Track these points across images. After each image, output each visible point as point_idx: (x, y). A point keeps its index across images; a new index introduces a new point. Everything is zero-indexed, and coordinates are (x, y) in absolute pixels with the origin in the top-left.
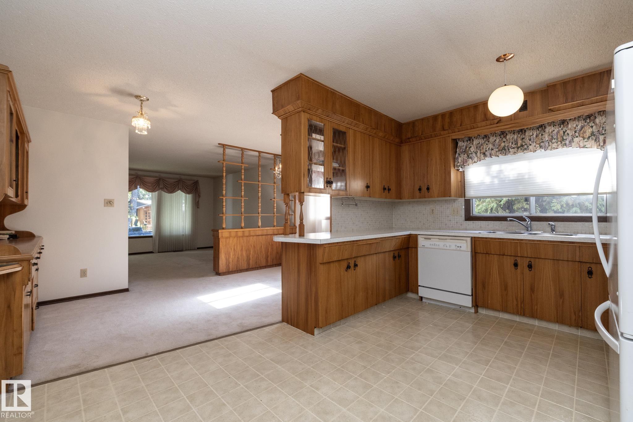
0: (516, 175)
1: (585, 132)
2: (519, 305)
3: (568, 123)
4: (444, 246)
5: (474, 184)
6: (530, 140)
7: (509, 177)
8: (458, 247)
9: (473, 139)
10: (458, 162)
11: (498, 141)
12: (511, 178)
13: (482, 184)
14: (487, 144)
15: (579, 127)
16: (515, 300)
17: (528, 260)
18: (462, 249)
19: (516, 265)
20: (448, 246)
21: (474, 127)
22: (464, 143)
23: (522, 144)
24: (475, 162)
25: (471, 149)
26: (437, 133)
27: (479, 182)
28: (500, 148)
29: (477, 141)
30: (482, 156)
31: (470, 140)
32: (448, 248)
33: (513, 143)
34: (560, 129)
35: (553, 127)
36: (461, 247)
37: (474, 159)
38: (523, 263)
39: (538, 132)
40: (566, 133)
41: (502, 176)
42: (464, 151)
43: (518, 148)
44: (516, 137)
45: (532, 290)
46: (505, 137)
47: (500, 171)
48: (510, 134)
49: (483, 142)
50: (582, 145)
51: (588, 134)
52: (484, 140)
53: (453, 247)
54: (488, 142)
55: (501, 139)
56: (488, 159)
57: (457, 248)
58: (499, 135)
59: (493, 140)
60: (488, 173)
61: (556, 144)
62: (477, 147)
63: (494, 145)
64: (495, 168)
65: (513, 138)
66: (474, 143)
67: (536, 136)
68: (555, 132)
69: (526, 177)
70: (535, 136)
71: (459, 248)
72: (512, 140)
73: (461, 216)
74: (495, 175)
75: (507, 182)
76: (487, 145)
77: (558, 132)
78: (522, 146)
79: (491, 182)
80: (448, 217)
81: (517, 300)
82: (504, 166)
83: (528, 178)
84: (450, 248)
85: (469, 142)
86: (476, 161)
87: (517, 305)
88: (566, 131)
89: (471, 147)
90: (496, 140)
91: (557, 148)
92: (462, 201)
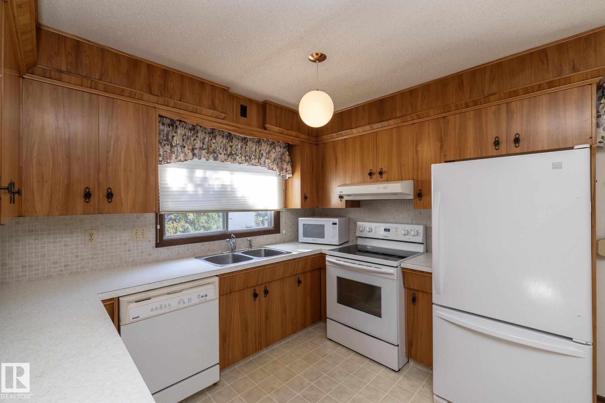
0: (220, 187)
1: (271, 156)
2: (257, 341)
3: (262, 144)
4: (179, 303)
5: (173, 191)
6: (237, 150)
7: (213, 188)
8: (202, 297)
9: (176, 126)
10: (160, 155)
11: (207, 140)
12: (216, 190)
13: (183, 192)
14: (195, 140)
15: (267, 150)
16: (254, 337)
17: (264, 286)
18: (208, 298)
19: (255, 295)
20: (186, 301)
21: (196, 110)
22: (164, 127)
23: (231, 152)
24: (180, 161)
25: (175, 138)
26: (136, 92)
27: (180, 190)
28: (211, 149)
29: (183, 130)
30: (190, 154)
31: (172, 125)
32: (187, 304)
33: (222, 148)
34: (257, 147)
35: (253, 143)
36: (206, 296)
37: (179, 156)
38: (260, 291)
39: (242, 144)
40: (261, 153)
41: (206, 185)
42: (165, 138)
43: (228, 156)
44: (224, 142)
45: (267, 317)
46: (215, 137)
47: (205, 179)
48: (219, 136)
49: (190, 134)
50: (270, 166)
51: (273, 158)
52: (191, 132)
53: (195, 300)
54: (197, 137)
55: (210, 138)
56: (196, 159)
57: (201, 299)
58: (209, 134)
59: (202, 138)
60: (191, 178)
61: (254, 161)
62: (183, 140)
63: (203, 144)
64: (199, 173)
65: (222, 142)
66: (179, 131)
67: (241, 148)
68: (254, 149)
69: (229, 189)
70: (239, 146)
71: (204, 298)
72: (221, 144)
73: (150, 241)
74: (199, 183)
75: (211, 193)
76: (195, 142)
77: (256, 150)
78: (231, 154)
79: (194, 191)
80: (126, 244)
81: (255, 336)
82: (209, 174)
83: (231, 191)
84: (190, 304)
85: (171, 127)
86: (182, 159)
87: (255, 342)
88: (261, 150)
89: (173, 137)
90: (205, 138)
91: (256, 165)
92: (151, 217)
